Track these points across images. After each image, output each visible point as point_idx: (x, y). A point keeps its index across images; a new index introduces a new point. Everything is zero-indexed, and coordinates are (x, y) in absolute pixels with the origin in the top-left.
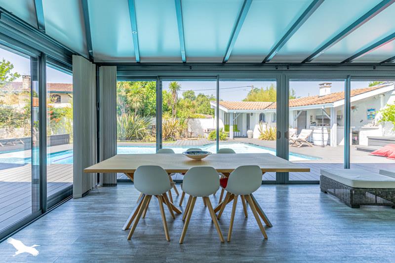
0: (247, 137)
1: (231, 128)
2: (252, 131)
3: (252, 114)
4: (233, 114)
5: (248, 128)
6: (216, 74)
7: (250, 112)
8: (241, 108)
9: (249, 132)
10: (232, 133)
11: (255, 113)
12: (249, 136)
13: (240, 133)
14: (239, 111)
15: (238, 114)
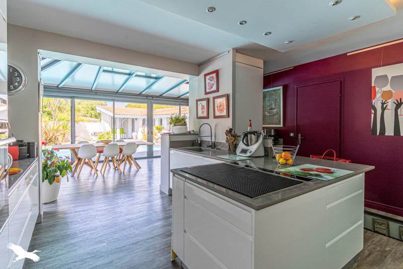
0: (132, 138)
1: (118, 131)
2: (136, 133)
3: (136, 119)
4: (120, 118)
5: (133, 130)
6: (113, 98)
7: (135, 118)
8: (127, 114)
9: (134, 134)
10: (119, 135)
11: (139, 118)
12: (134, 138)
13: (126, 135)
14: (125, 117)
15: (124, 118)
